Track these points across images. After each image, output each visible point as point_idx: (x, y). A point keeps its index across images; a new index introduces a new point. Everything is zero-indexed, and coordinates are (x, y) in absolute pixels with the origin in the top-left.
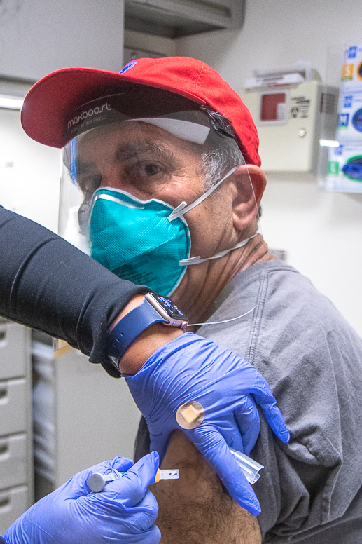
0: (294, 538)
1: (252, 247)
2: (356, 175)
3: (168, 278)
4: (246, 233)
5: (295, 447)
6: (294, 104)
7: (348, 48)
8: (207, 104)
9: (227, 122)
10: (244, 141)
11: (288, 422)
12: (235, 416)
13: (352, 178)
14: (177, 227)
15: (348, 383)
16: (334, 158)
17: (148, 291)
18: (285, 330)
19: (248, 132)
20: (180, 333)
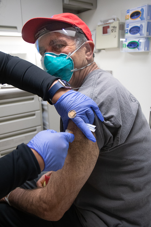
0: (110, 150)
1: (92, 65)
2: (131, 47)
3: (68, 76)
4: (90, 61)
5: (108, 122)
6: (112, 28)
7: (127, 10)
8: (75, 25)
9: (81, 29)
10: (87, 35)
11: (104, 115)
12: (86, 114)
13: (130, 48)
14: (69, 60)
15: (123, 102)
16: (124, 43)
17: (59, 79)
18: (102, 88)
19: (88, 32)
20: (69, 90)
